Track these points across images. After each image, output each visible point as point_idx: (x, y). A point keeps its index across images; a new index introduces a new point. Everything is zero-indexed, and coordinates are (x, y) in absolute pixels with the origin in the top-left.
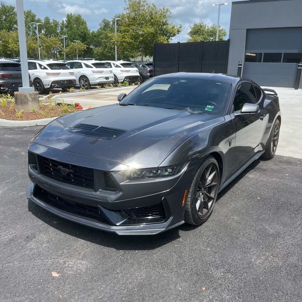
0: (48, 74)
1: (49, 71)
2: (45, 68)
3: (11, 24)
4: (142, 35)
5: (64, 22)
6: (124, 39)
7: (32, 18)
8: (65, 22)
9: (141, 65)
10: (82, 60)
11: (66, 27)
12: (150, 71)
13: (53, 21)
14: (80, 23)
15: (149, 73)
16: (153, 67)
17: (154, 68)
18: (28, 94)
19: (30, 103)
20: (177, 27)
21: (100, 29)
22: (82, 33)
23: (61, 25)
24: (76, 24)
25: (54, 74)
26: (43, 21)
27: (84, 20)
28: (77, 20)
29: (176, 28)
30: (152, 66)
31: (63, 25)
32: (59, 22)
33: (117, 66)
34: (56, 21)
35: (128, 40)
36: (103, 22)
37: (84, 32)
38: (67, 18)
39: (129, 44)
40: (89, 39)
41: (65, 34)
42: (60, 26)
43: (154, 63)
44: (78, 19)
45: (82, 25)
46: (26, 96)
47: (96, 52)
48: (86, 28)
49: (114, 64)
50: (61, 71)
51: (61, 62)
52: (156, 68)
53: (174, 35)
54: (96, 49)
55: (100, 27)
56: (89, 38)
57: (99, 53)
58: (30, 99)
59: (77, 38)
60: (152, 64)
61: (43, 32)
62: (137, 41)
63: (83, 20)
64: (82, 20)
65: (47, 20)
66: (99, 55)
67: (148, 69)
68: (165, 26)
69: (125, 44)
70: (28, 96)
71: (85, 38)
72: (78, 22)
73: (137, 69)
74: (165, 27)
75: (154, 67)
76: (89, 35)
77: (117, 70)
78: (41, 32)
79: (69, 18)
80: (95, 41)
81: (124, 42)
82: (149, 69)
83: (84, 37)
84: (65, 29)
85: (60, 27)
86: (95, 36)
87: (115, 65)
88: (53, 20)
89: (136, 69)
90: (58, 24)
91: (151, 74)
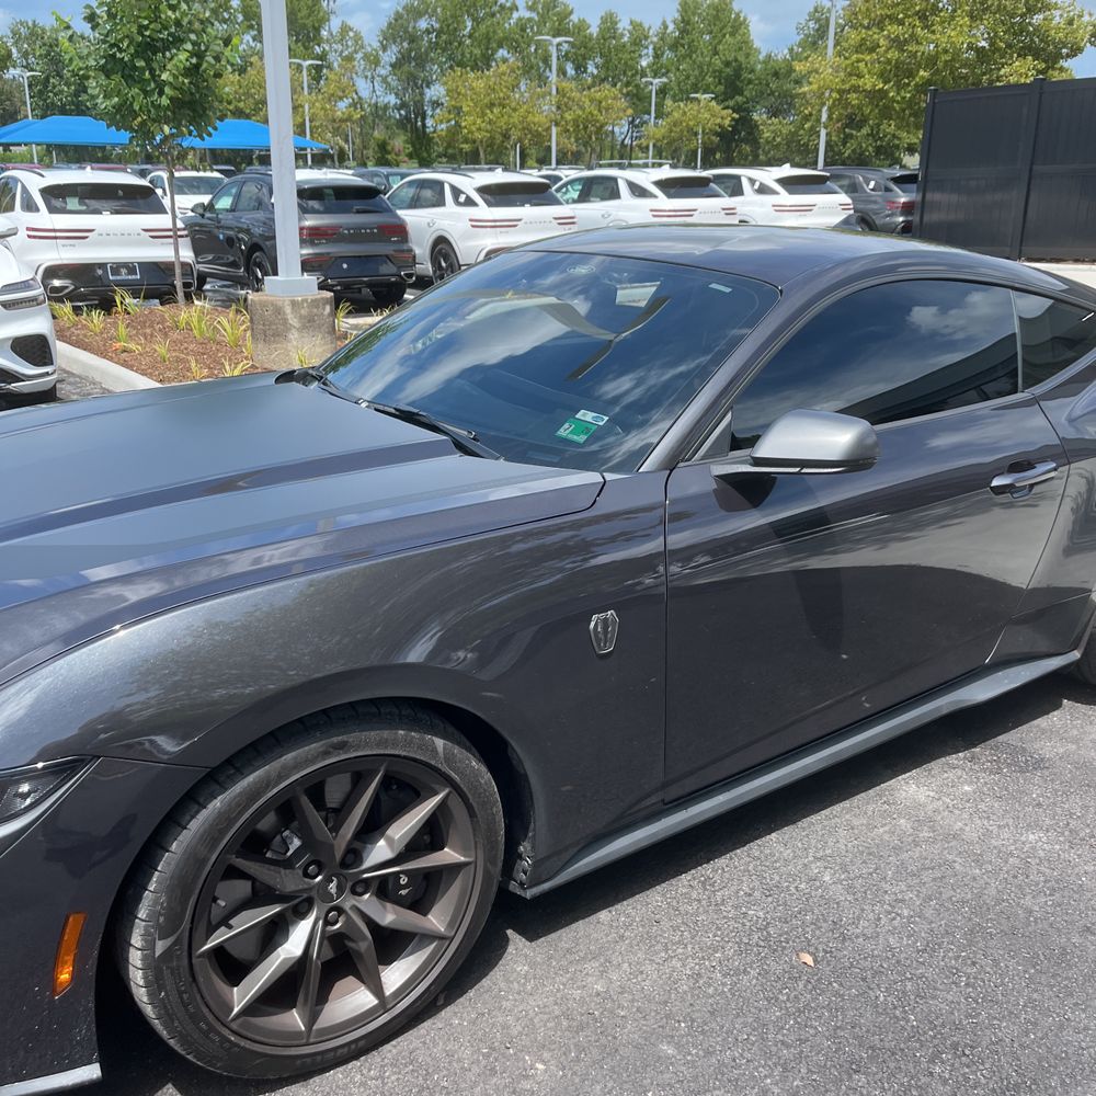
0: (477, 224)
1: (484, 211)
2: (470, 202)
3: (487, 49)
4: (931, 61)
5: (666, 27)
6: (854, 81)
7: (559, 24)
8: (671, 27)
9: (872, 184)
10: (621, 166)
11: (674, 46)
12: (908, 208)
13: (630, 28)
14: (724, 26)
15: (902, 215)
16: (918, 191)
17: (921, 195)
18: (287, 303)
19: (293, 335)
20: (1091, 15)
21: (799, 45)
22: (727, 64)
23: (655, 39)
24: (711, 33)
25: (496, 225)
26: (594, 30)
27: (742, 15)
28: (716, 17)
29: (1086, 18)
30: (915, 186)
31: (662, 39)
32: (650, 28)
33: (763, 190)
34: (641, 25)
35: (869, 82)
36: (812, 17)
37: (736, 60)
38: (678, 11)
39: (876, 96)
40: (751, 86)
41: (668, 71)
42: (652, 42)
43: (925, 176)
44: (718, 11)
45: (732, 34)
46: (278, 311)
47: (766, 135)
48: (746, 43)
49: (752, 181)
50: (526, 212)
51: (532, 176)
52: (929, 196)
53: (1076, 51)
54: (770, 122)
55: (798, 39)
56: (750, 82)
57: (778, 140)
58: (293, 321)
59: (708, 86)
60: (916, 176)
61: (591, 69)
62: (908, 85)
63: (738, 15)
64: (733, 16)
65: (609, 23)
66: (779, 144)
67: (899, 197)
68: (1041, 17)
69: (858, 99)
70: (288, 310)
71: (738, 83)
72: (718, 23)
73: (849, 201)
74: (1038, 19)
75: (924, 190)
76: (752, 71)
77: (762, 205)
78: (585, 71)
79: (686, 12)
80: (772, 93)
81: (855, 89)
82: (903, 200)
83: (733, 83)
84: (668, 54)
85: (651, 47)
86: (776, 74)
87: (757, 186)
88: (631, 22)
89: (844, 198)
90: (646, 38)
91: (910, 218)
